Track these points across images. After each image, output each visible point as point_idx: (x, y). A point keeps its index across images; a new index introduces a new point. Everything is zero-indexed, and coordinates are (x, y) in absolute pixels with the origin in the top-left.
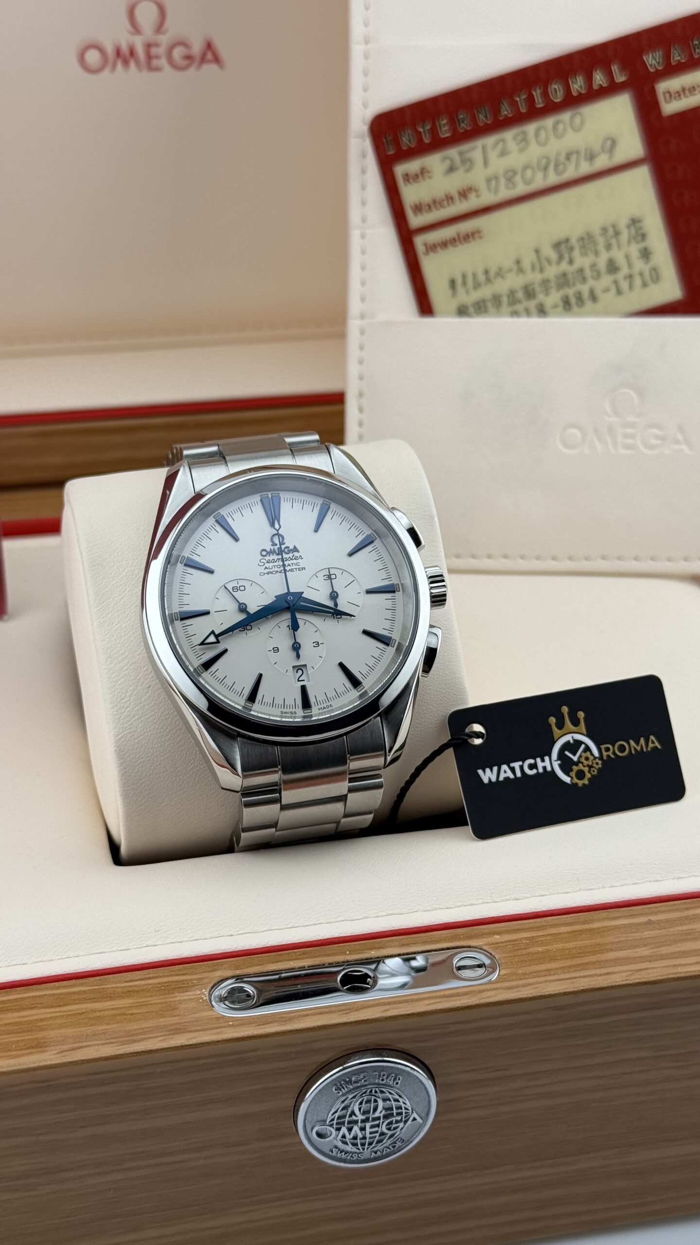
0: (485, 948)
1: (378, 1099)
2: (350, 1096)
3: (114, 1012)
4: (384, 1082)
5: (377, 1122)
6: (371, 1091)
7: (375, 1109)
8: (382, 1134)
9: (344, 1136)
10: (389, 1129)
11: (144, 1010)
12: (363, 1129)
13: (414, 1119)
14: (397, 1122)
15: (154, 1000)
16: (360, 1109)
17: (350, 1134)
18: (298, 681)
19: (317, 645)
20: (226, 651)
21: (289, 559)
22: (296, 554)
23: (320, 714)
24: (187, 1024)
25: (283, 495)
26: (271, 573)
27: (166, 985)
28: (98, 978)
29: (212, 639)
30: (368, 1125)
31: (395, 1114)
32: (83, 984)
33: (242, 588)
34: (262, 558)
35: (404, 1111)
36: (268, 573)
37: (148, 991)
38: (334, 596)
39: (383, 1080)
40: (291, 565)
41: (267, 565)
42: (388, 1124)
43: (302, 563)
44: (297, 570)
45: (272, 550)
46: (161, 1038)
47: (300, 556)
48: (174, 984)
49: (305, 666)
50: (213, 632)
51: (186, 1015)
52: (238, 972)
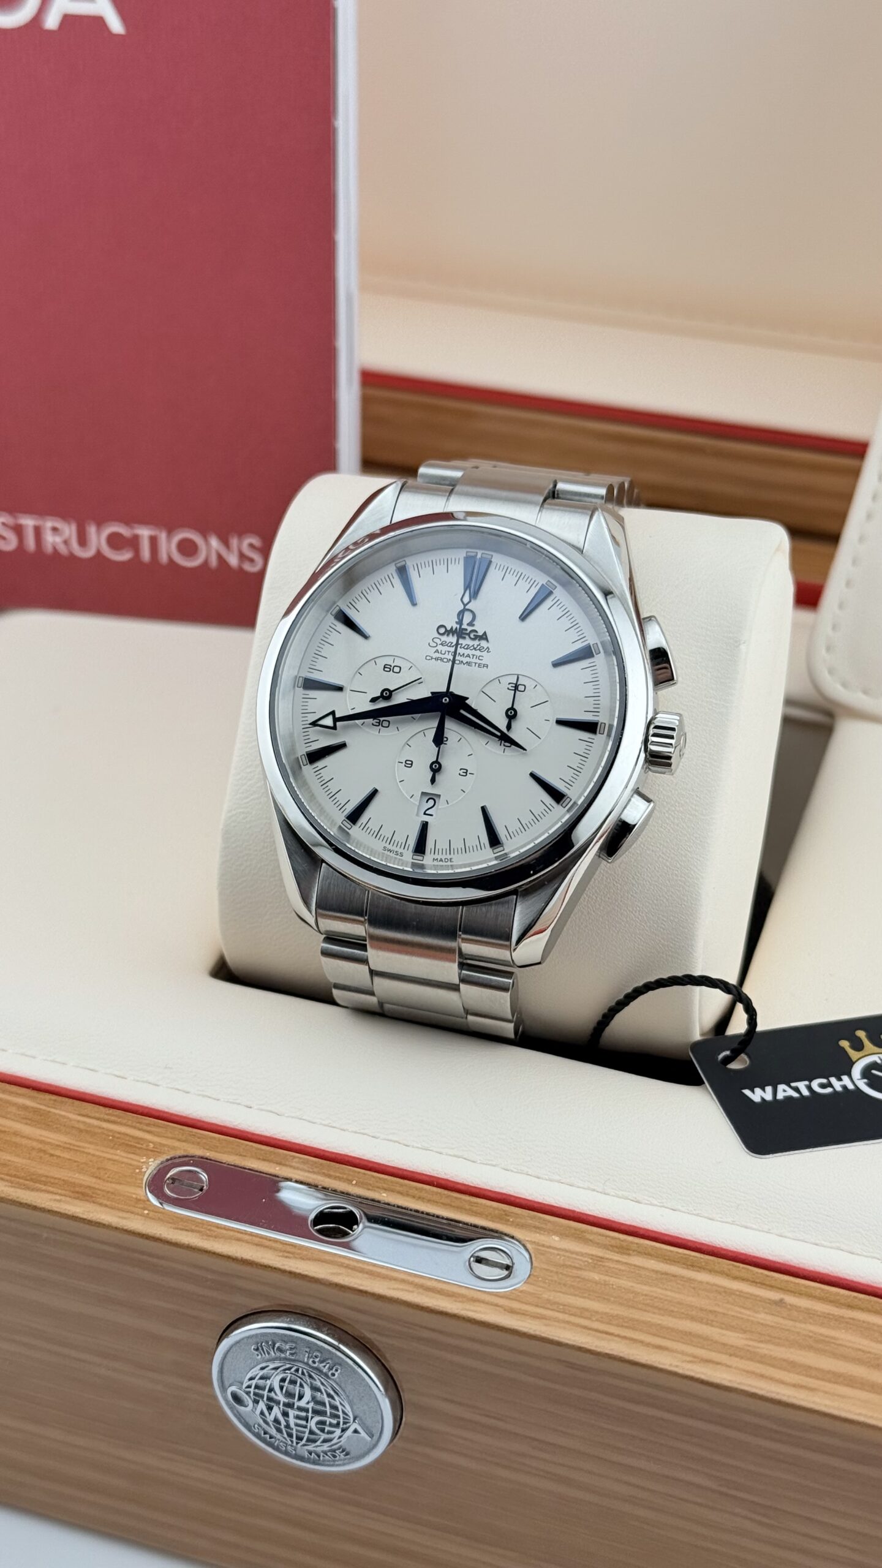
0: (529, 1246)
1: (305, 1385)
2: (272, 1366)
3: (35, 1144)
4: (316, 1365)
5: (303, 1414)
6: (297, 1370)
7: (301, 1397)
8: (311, 1432)
9: (262, 1413)
10: (323, 1430)
11: (66, 1155)
12: (285, 1414)
13: (356, 1431)
14: (331, 1425)
15: (91, 1149)
16: (281, 1388)
17: (270, 1414)
18: (425, 814)
19: (465, 774)
20: (342, 746)
21: (472, 648)
22: (484, 643)
23: (435, 867)
24: (99, 1192)
25: (498, 559)
26: (442, 660)
27: (119, 1136)
28: (54, 1097)
29: (329, 721)
30: (292, 1413)
31: (328, 1414)
32: (30, 1098)
33: (397, 670)
34: (438, 636)
35: (340, 1413)
36: (437, 659)
37: (93, 1134)
38: (512, 715)
39: (314, 1362)
40: (471, 656)
41: (440, 648)
42: (318, 1423)
43: (486, 658)
44: (477, 665)
45: (454, 629)
46: (58, 1197)
47: (488, 648)
48: (128, 1138)
49: (439, 796)
50: (333, 713)
51: (108, 1181)
52: (208, 1154)
